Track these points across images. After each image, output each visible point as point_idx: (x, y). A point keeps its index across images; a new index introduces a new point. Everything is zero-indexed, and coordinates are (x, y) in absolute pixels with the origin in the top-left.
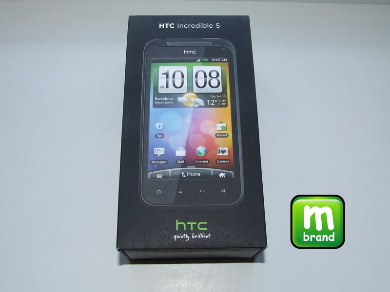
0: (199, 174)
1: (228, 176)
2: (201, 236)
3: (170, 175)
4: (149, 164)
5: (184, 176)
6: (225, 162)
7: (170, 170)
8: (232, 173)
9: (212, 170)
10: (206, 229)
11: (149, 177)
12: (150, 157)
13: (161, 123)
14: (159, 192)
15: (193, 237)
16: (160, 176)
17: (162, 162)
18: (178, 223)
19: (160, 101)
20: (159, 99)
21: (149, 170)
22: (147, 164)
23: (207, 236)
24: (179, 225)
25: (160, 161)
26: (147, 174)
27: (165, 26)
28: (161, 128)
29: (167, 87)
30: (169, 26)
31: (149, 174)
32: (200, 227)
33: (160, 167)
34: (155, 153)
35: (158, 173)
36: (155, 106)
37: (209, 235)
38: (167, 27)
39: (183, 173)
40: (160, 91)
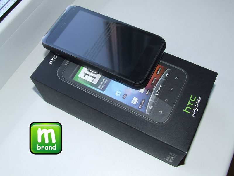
0: (161, 86)
1: (169, 72)
2: (198, 102)
3: (153, 101)
4: (140, 110)
5: (158, 94)
6: (159, 70)
7: (150, 100)
8: (168, 69)
9: (161, 78)
10: (195, 97)
11: (148, 114)
12: (136, 107)
13: (117, 92)
14: (161, 112)
15: (197, 106)
16: (151, 107)
17: (143, 102)
18: (185, 111)
19: (102, 86)
20: (100, 86)
21: (143, 111)
22: (140, 111)
23: (200, 99)
24: (187, 110)
25: (141, 103)
27: (52, 61)
28: (120, 93)
29: (95, 78)
30: (54, 59)
31: (146, 113)
32: (193, 100)
33: (146, 105)
34: (135, 104)
35: (149, 107)
36: (104, 90)
37: (200, 97)
38: (54, 60)
39: (155, 94)
40: (95, 82)
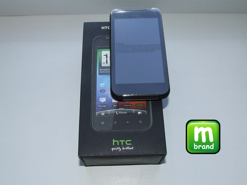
0: (126, 113)
1: (143, 113)
2: (128, 148)
3: (109, 113)
4: (97, 107)
5: (118, 114)
6: (141, 105)
7: (109, 111)
8: (146, 111)
9: (134, 110)
10: (131, 144)
11: (97, 115)
12: (97, 103)
13: (104, 84)
14: (103, 123)
15: (123, 149)
16: (103, 114)
17: (104, 106)
18: (114, 141)
19: (103, 71)
20: (102, 70)
21: (97, 110)
22: (95, 107)
23: (131, 148)
24: (115, 142)
25: (103, 105)
26: (96, 113)
27: (105, 28)
28: (104, 86)
29: (107, 63)
31: (97, 113)
32: (127, 143)
33: (103, 109)
34: (100, 101)
35: (102, 112)
36: (100, 74)
37: (133, 148)
38: (106, 28)
39: (117, 112)
40: (103, 65)
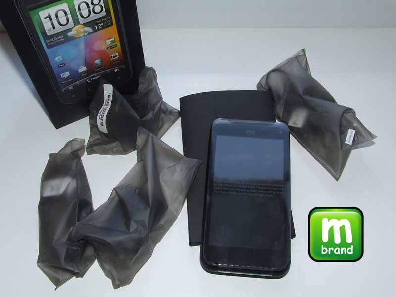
0: (100, 76)
4: (60, 85)
7: (78, 82)
9: (109, 70)
12: (59, 81)
13: (59, 57)
14: (74, 96)
19: (52, 41)
20: (50, 41)
25: (68, 80)
28: (61, 60)
29: (54, 28)
31: (63, 90)
33: (69, 83)
34: (62, 77)
36: (49, 47)
39: (88, 80)
40: (49, 34)
